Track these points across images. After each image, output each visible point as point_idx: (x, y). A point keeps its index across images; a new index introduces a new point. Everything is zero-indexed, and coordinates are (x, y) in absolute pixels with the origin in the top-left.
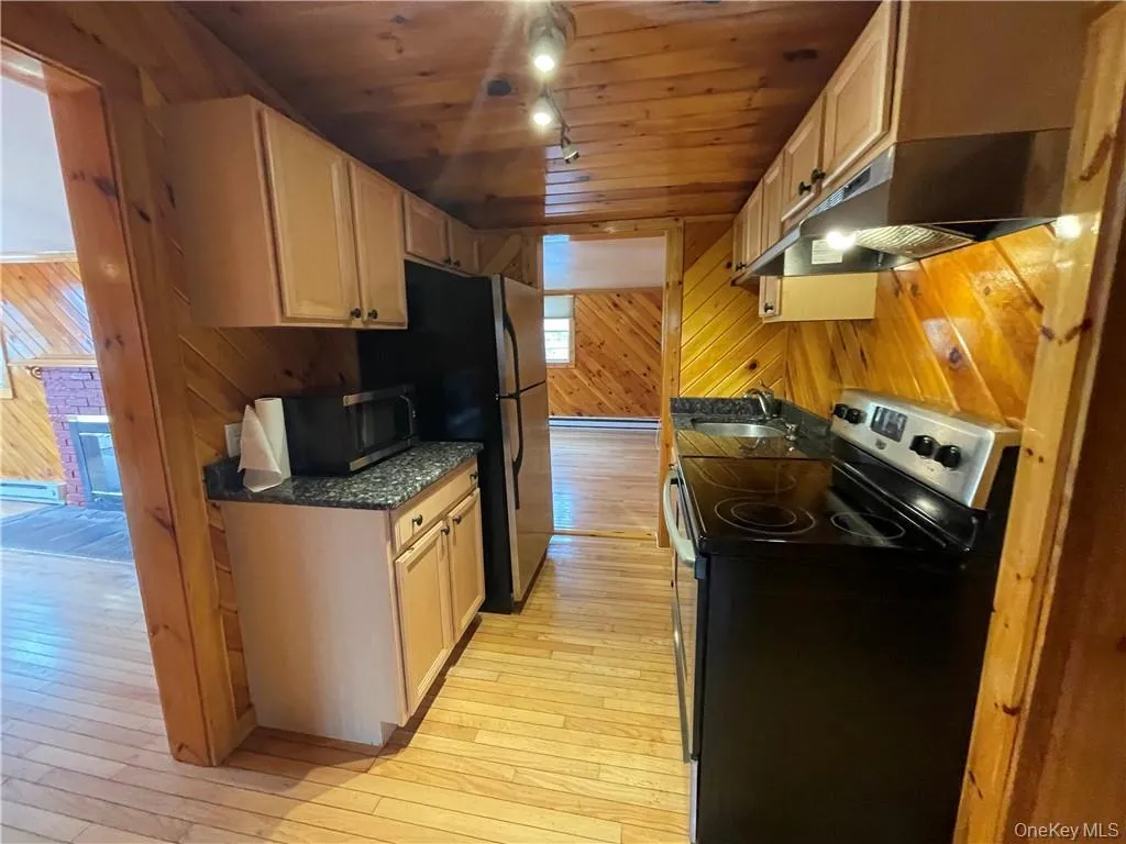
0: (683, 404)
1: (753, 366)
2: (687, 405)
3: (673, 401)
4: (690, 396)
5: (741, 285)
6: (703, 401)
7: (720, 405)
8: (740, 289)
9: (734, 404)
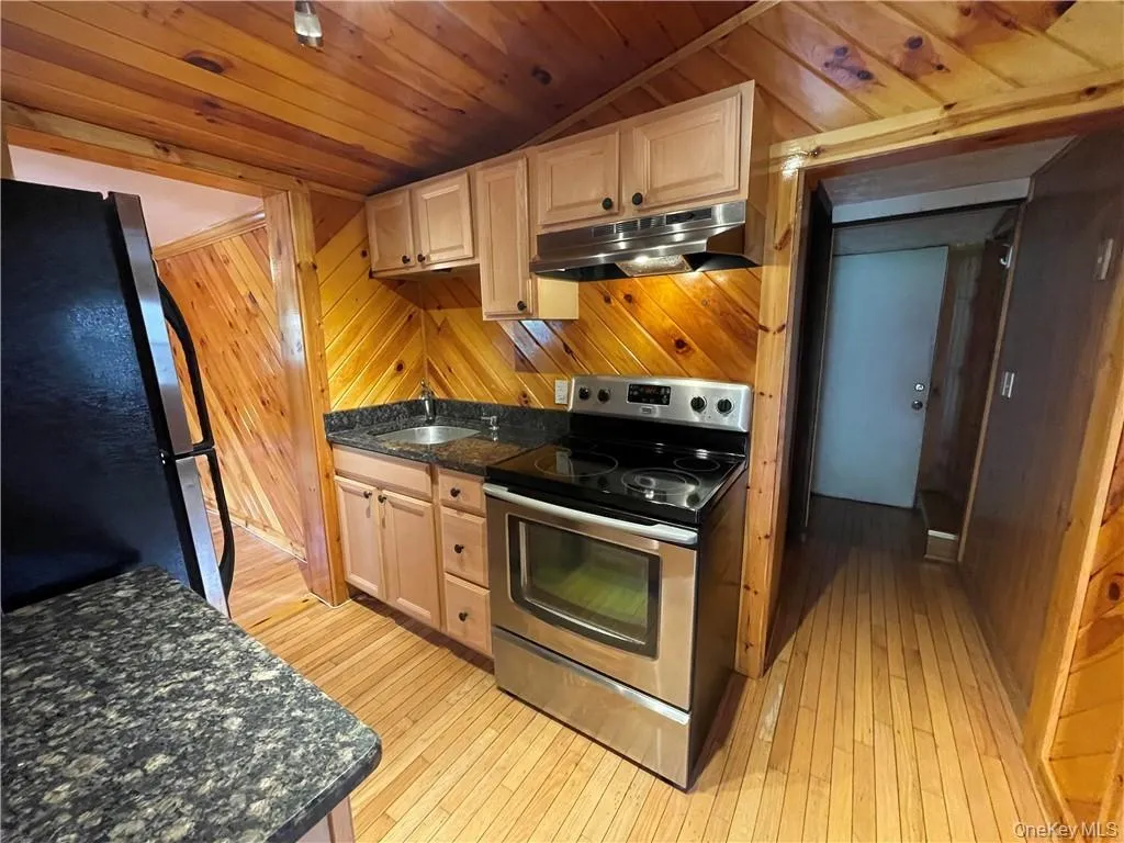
0: (341, 420)
1: (400, 368)
2: (345, 420)
3: (327, 417)
4: (345, 408)
5: (378, 279)
6: (360, 412)
7: (380, 414)
8: (378, 283)
9: (391, 410)
